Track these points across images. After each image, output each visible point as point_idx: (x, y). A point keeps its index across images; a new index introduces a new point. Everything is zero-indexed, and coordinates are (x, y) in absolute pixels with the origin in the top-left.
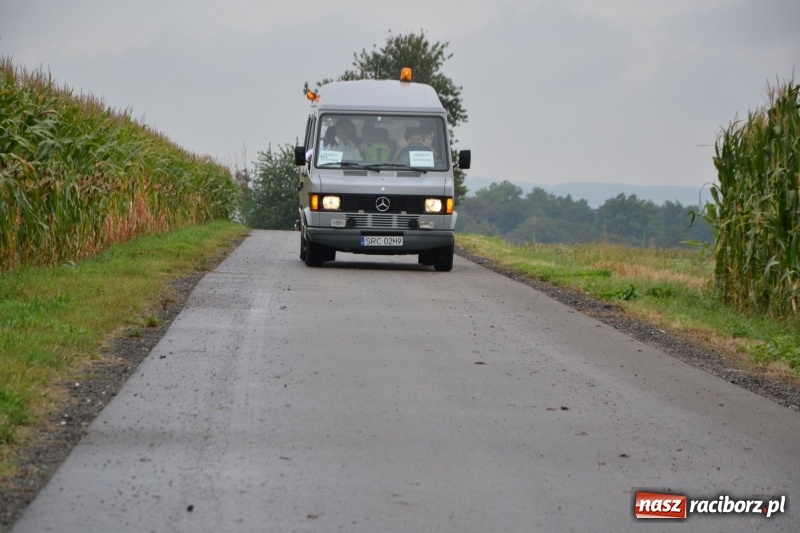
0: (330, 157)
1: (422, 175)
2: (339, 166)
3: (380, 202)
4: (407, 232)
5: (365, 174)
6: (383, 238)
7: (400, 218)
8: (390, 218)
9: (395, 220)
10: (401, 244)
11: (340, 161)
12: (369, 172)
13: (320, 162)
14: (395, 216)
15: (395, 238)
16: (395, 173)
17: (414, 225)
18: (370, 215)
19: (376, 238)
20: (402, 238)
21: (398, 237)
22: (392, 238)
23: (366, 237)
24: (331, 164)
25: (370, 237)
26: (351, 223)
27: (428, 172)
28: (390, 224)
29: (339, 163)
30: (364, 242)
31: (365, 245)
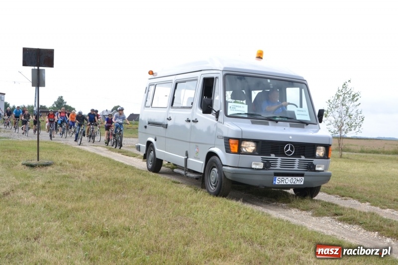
0: (237, 108)
1: (305, 126)
2: (246, 116)
3: (287, 148)
4: (306, 173)
5: (267, 124)
6: (290, 178)
7: (300, 161)
8: (294, 161)
9: (297, 163)
10: (302, 183)
11: (247, 112)
12: (270, 122)
13: (230, 113)
14: (297, 160)
15: (298, 178)
16: (288, 124)
17: (311, 167)
18: (279, 159)
19: (285, 178)
20: (303, 178)
21: (301, 178)
22: (296, 178)
23: (277, 178)
24: (240, 114)
25: (281, 178)
26: (267, 165)
27: (309, 125)
28: (293, 167)
29: (246, 114)
30: (275, 181)
31: (277, 183)
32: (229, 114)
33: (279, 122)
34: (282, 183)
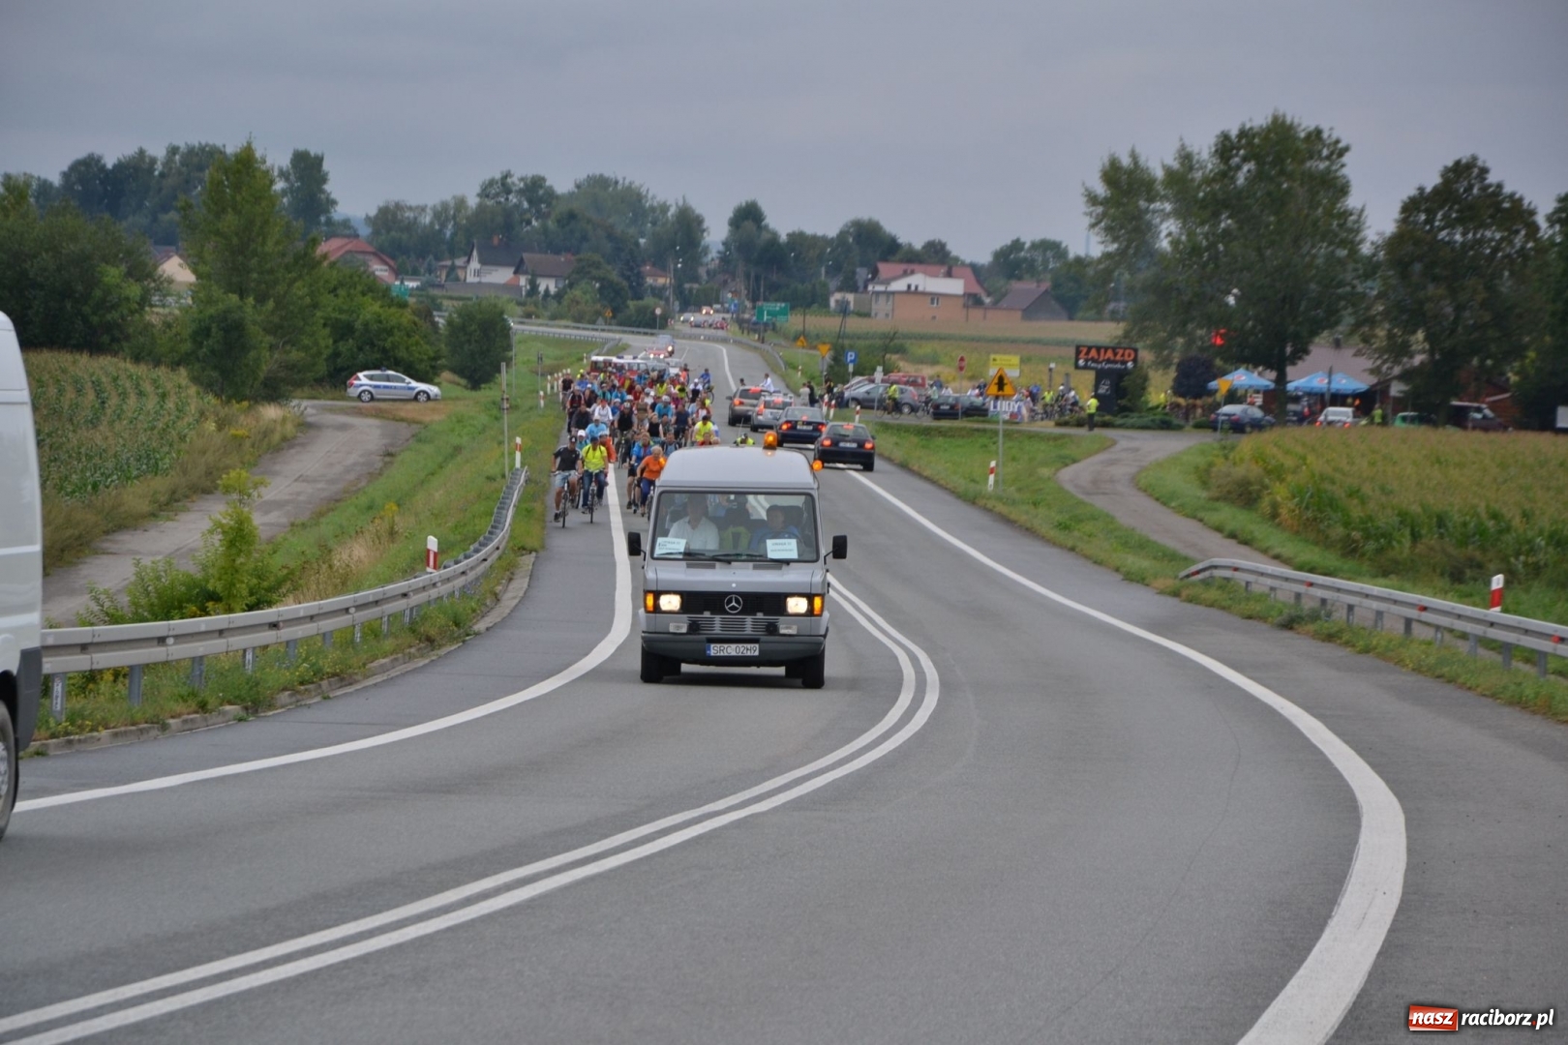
1: (784, 567)
2: (681, 557)
3: (730, 601)
4: (763, 638)
5: (713, 567)
6: (734, 646)
7: (755, 621)
8: (743, 621)
9: (749, 624)
10: (757, 653)
12: (718, 564)
13: (658, 553)
14: (749, 619)
15: (749, 646)
16: (751, 564)
17: (772, 630)
18: (718, 618)
19: (726, 646)
20: (757, 646)
21: (752, 645)
22: (745, 645)
23: (712, 646)
24: (671, 554)
25: (718, 645)
26: (694, 627)
27: (791, 564)
28: (743, 629)
29: (680, 553)
30: (710, 650)
31: (712, 654)
32: (655, 556)
33: (733, 563)
34: (722, 654)
